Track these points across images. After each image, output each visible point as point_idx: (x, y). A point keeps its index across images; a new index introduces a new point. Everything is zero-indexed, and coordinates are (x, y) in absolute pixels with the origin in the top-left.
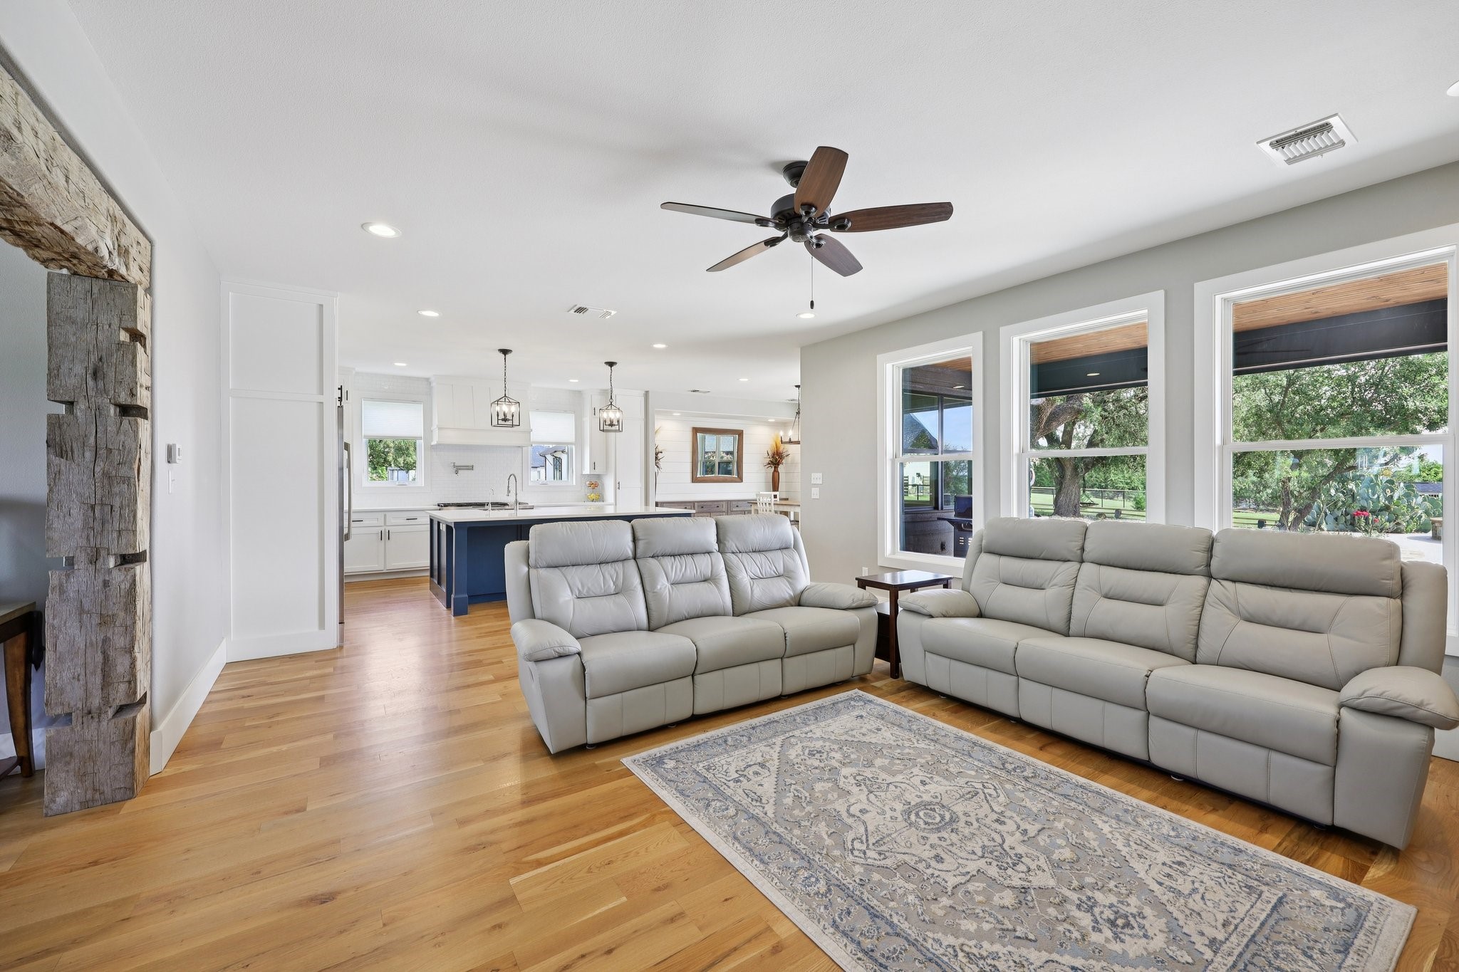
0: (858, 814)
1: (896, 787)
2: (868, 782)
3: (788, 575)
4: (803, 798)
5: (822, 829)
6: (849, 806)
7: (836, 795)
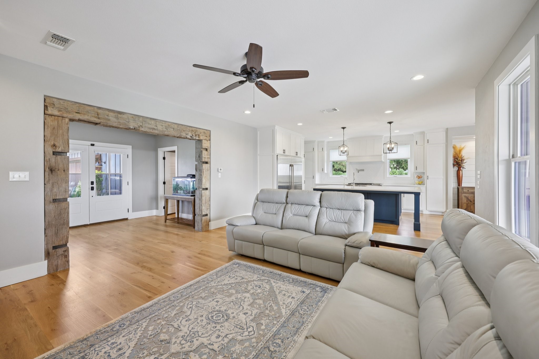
3: (349, 223)
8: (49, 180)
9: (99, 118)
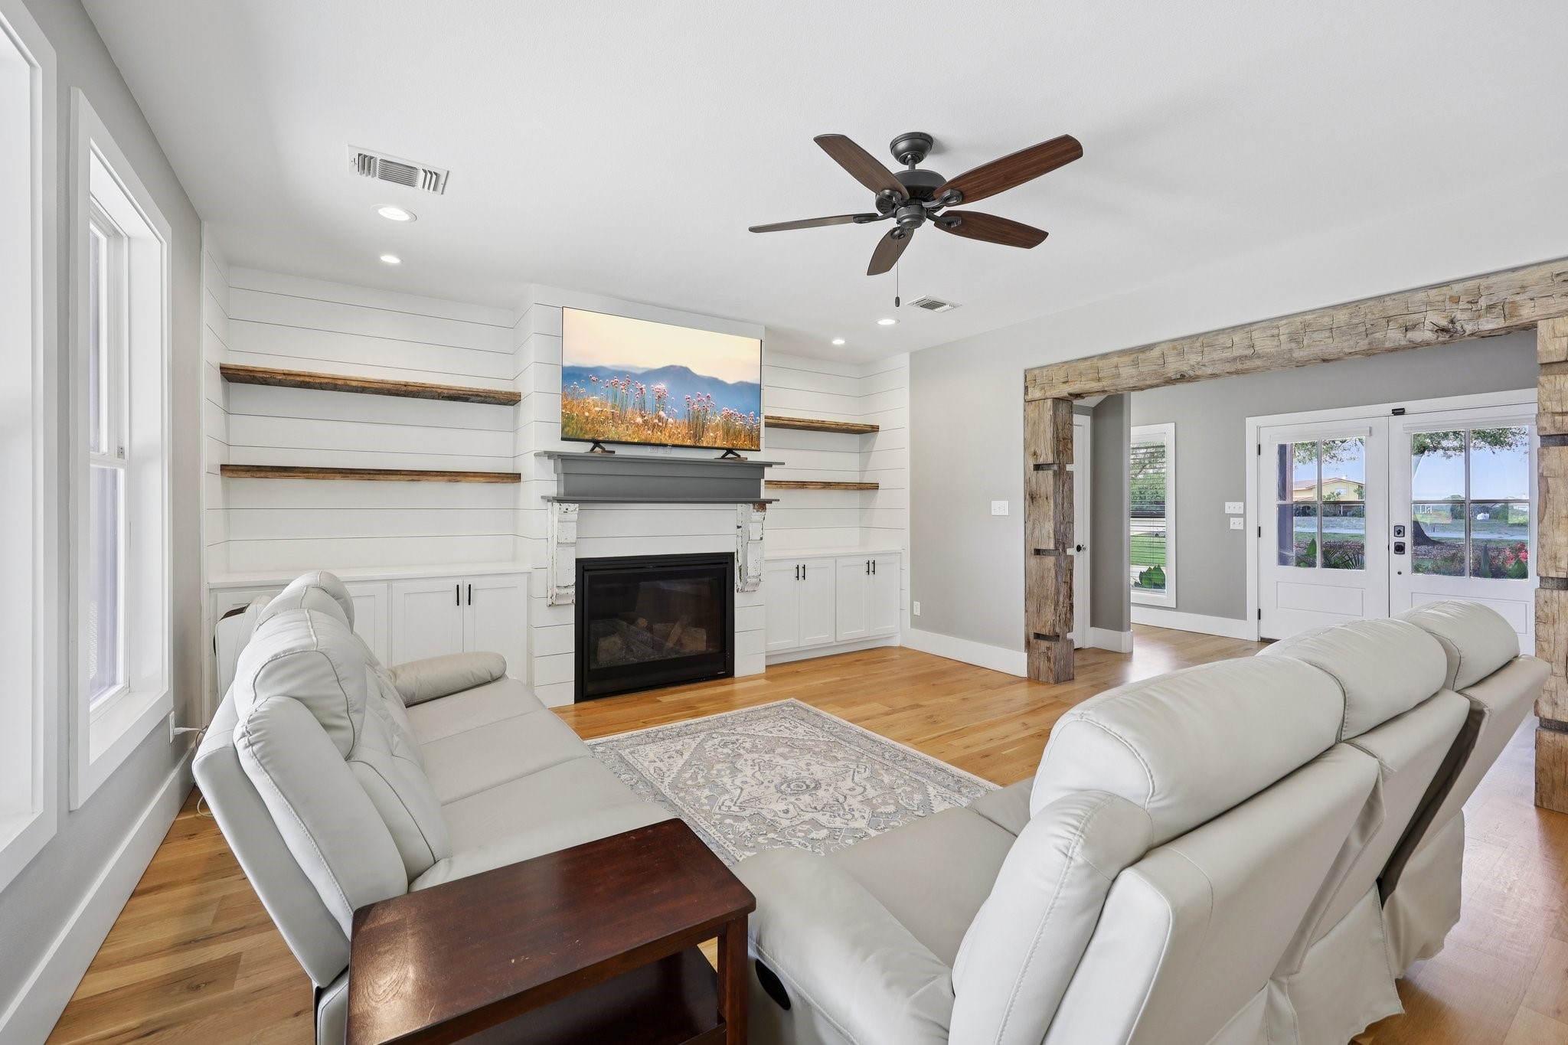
0: (856, 787)
1: (815, 808)
2: (841, 813)
4: (904, 798)
5: (887, 779)
6: (863, 793)
7: (874, 801)
8: (1030, 514)
9: (1099, 380)
